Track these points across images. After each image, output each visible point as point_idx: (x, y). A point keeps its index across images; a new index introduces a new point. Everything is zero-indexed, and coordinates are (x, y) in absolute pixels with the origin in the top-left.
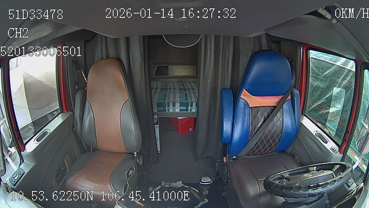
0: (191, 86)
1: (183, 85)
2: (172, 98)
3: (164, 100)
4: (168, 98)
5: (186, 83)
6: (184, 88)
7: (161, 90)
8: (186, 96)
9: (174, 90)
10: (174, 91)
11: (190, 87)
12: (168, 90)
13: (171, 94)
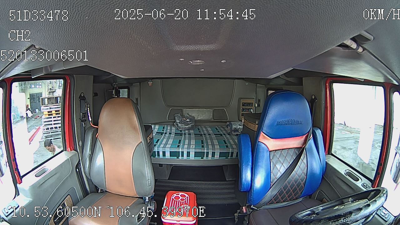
0: (207, 131)
1: (199, 129)
2: (186, 144)
3: (178, 147)
4: (183, 145)
5: (201, 128)
6: (200, 133)
7: (175, 135)
8: (202, 143)
9: (190, 135)
10: (189, 137)
11: (205, 132)
12: (183, 135)
13: (186, 140)
